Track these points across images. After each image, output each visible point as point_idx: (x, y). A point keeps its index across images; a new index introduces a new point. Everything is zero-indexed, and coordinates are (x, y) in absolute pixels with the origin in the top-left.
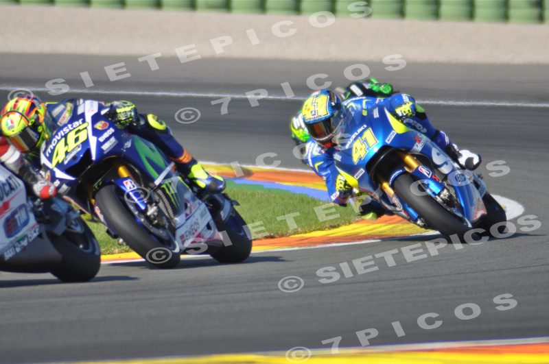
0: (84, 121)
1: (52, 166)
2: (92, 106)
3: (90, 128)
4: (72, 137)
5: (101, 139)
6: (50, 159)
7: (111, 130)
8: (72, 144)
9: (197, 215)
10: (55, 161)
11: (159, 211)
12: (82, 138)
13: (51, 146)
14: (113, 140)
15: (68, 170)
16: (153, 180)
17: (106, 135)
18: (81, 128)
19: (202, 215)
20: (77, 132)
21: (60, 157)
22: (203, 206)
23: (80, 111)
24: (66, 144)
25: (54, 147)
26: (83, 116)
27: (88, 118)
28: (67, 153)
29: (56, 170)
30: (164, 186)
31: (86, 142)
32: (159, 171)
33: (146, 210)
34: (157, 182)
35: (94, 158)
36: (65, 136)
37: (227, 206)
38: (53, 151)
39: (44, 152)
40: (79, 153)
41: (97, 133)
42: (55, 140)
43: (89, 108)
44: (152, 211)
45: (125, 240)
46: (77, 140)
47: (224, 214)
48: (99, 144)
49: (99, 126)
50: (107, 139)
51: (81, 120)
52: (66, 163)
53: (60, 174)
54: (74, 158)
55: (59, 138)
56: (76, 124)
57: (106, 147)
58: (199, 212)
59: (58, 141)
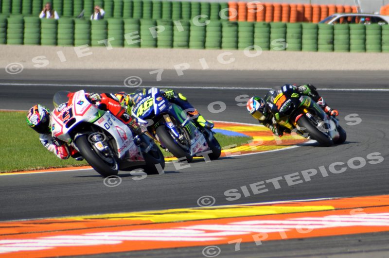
0: (151, 97)
1: (137, 116)
2: (155, 90)
3: (154, 100)
4: (146, 104)
5: (159, 105)
6: (136, 113)
7: (164, 101)
8: (146, 107)
9: (200, 139)
10: (138, 114)
11: (184, 137)
12: (151, 105)
13: (136, 108)
14: (164, 105)
15: (144, 118)
16: (181, 123)
17: (161, 103)
18: (150, 100)
19: (202, 139)
20: (148, 102)
21: (140, 113)
22: (202, 135)
23: (149, 92)
24: (143, 107)
25: (138, 108)
26: (151, 94)
27: (153, 96)
28: (143, 111)
29: (138, 118)
30: (186, 126)
31: (152, 107)
32: (184, 120)
33: (178, 137)
34: (183, 125)
35: (156, 113)
36: (143, 103)
37: (211, 135)
38: (137, 110)
39: (133, 110)
40: (149, 111)
41: (157, 102)
42: (138, 105)
43: (154, 91)
44: (181, 137)
45: (169, 150)
46: (148, 105)
47: (210, 139)
48: (158, 107)
49: (158, 99)
50: (162, 105)
51: (150, 96)
52: (143, 115)
53: (140, 120)
54: (147, 113)
55: (140, 104)
56: (148, 98)
57: (161, 109)
58: (200, 138)
59: (140, 105)
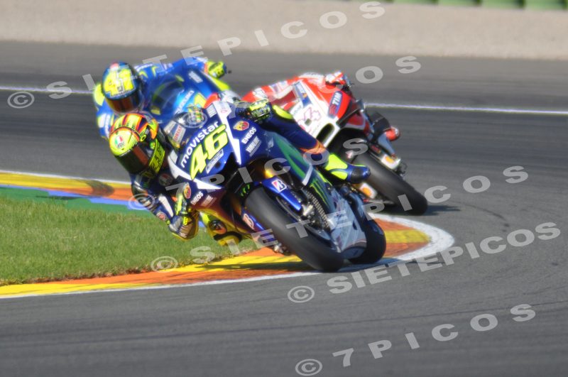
5: (245, 141)
7: (253, 130)
14: (256, 140)
17: (248, 136)
36: (202, 142)
42: (189, 148)
48: (243, 147)
49: (239, 126)
51: (216, 123)
57: (250, 148)
